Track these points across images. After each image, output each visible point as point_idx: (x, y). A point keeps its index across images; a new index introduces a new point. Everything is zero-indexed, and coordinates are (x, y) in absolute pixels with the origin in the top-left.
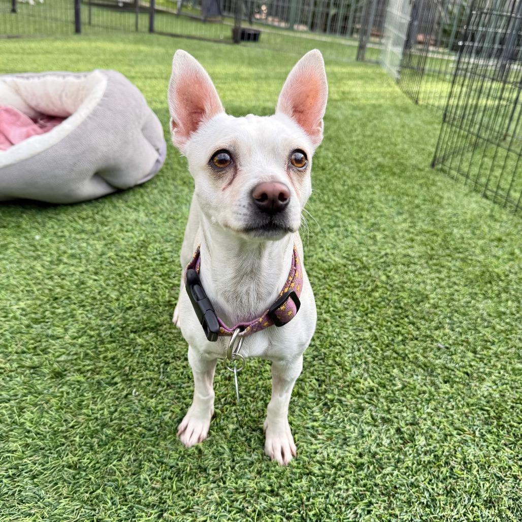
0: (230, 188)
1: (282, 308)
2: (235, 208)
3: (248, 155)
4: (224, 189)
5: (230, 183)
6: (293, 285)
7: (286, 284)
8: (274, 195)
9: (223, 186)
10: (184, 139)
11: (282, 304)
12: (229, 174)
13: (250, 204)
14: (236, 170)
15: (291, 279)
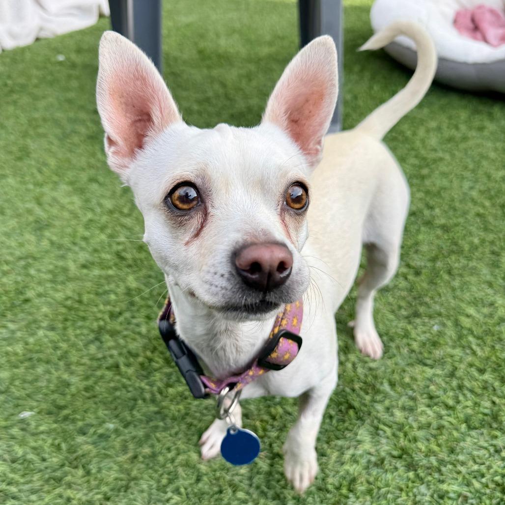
0: (197, 242)
2: (208, 277)
3: (224, 191)
4: (187, 243)
5: (197, 235)
8: (271, 266)
9: (187, 239)
10: (126, 161)
12: (195, 221)
13: (231, 274)
14: (206, 214)
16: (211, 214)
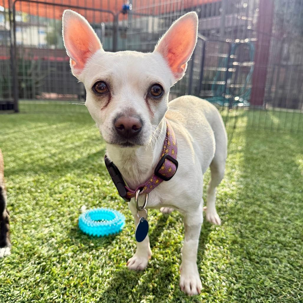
0: (106, 109)
1: (162, 168)
4: (102, 109)
5: (106, 106)
6: (167, 151)
7: (162, 152)
8: (128, 127)
9: (102, 107)
11: (162, 165)
13: (113, 129)
14: (110, 97)
15: (165, 147)
16: (112, 97)
